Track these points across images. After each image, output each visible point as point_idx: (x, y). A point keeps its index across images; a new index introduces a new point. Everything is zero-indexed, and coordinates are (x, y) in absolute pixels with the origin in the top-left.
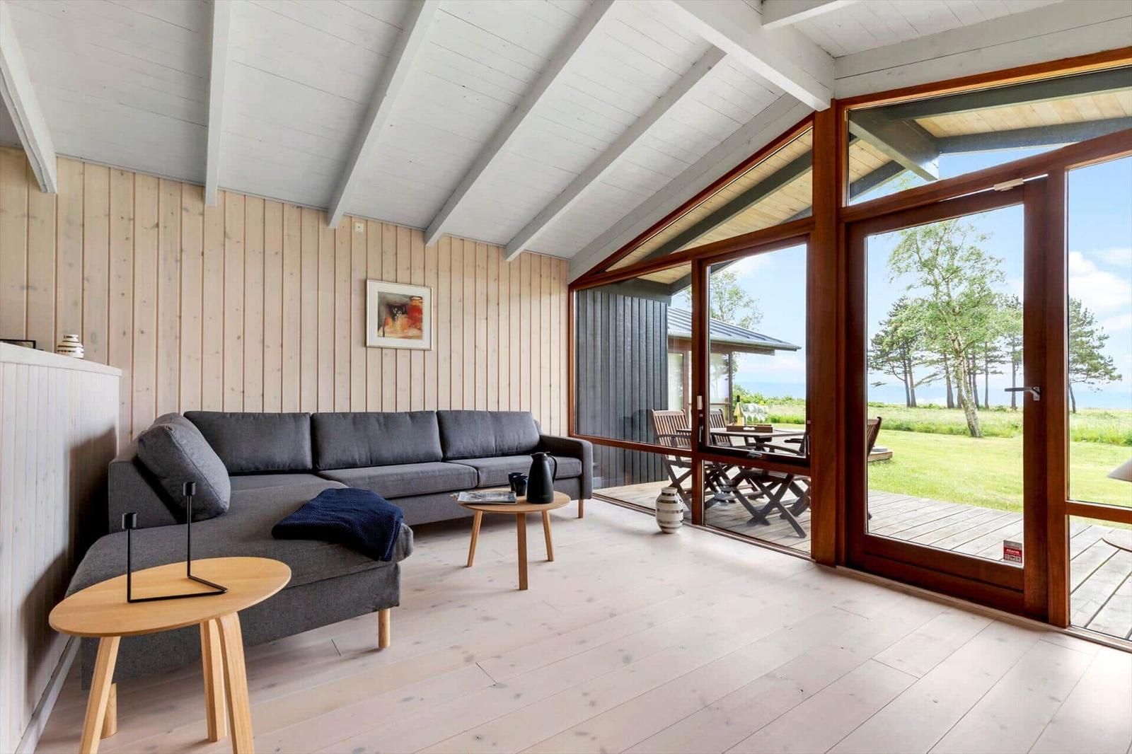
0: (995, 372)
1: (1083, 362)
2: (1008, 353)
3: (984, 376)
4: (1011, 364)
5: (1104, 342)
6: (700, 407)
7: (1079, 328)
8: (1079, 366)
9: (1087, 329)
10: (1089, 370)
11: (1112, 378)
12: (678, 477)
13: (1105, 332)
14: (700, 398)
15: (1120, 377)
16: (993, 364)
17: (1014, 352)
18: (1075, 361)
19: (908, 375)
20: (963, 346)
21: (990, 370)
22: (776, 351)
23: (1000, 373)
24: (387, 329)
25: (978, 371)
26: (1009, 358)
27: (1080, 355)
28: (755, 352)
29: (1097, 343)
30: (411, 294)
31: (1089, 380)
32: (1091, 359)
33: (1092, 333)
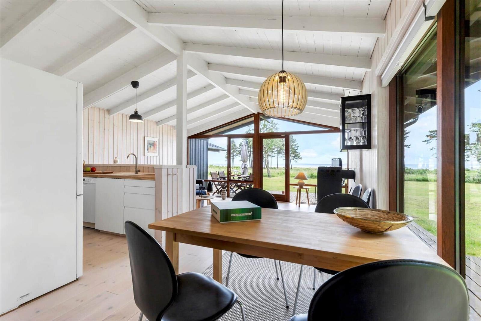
0: (273, 157)
1: (293, 154)
2: (276, 151)
3: (270, 158)
4: (277, 154)
5: (298, 148)
6: (229, 171)
7: (292, 144)
8: (293, 155)
9: (294, 144)
10: (295, 156)
11: (300, 159)
12: (218, 188)
13: (298, 145)
14: (229, 169)
15: (301, 158)
16: (273, 154)
17: (278, 150)
18: (292, 154)
19: (250, 157)
20: (267, 149)
21: (272, 156)
22: (220, 151)
23: (275, 157)
24: (149, 150)
25: (269, 156)
26: (277, 152)
27: (293, 152)
28: (215, 151)
29: (296, 148)
30: (154, 140)
31: (295, 159)
32: (295, 153)
33: (295, 145)
